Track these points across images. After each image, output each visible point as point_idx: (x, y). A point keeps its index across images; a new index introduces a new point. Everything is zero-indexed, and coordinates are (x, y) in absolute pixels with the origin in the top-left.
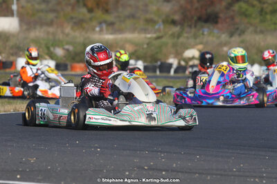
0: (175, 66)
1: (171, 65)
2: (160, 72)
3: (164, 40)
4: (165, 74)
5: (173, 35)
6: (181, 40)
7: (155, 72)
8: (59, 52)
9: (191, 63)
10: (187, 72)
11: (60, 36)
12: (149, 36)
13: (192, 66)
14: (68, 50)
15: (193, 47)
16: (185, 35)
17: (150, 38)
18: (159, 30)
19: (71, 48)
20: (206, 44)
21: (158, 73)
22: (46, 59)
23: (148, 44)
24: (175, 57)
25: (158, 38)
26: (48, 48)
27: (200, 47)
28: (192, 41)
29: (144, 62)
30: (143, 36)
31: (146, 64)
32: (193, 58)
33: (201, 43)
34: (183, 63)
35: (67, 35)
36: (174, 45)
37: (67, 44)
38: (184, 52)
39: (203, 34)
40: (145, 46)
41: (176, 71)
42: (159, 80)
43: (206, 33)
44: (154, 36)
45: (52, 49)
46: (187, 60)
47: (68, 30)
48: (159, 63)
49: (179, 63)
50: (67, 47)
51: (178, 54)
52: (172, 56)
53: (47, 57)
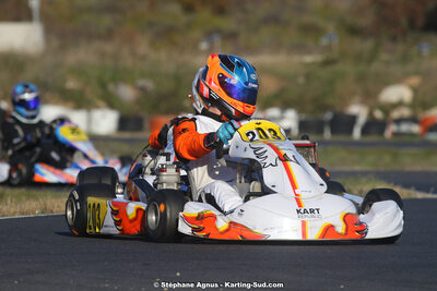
0: (362, 120)
1: (353, 119)
2: (333, 132)
3: (339, 67)
4: (341, 138)
5: (358, 58)
6: (376, 67)
7: (320, 131)
8: (127, 93)
9: (396, 114)
10: (388, 133)
11: (128, 61)
12: (308, 59)
13: (398, 121)
14: (143, 90)
15: (397, 81)
16: (384, 56)
17: (311, 64)
18: (329, 48)
19: (149, 84)
20: (426, 75)
21: (327, 134)
22: (97, 107)
23: (308, 76)
24: (363, 102)
25: (327, 63)
26: (103, 85)
27: (415, 81)
28: (397, 69)
29: (300, 111)
31: (304, 117)
32: (400, 104)
33: (416, 73)
34: (378, 114)
35: (143, 58)
36: (361, 78)
37: (143, 75)
38: (379, 92)
39: (420, 55)
40: (301, 80)
41: (365, 131)
42: (330, 148)
43: (425, 51)
45: (111, 87)
46: (388, 108)
47: (143, 47)
48: (328, 116)
49: (371, 114)
50: (142, 82)
51: (369, 97)
52: (357, 99)
53: (101, 103)
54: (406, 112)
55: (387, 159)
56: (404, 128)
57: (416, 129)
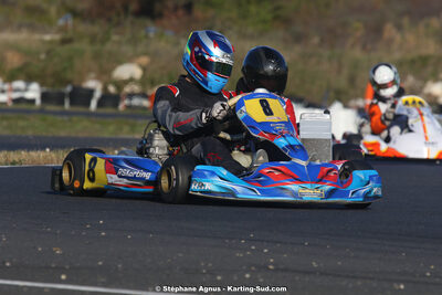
0: (98, 94)
1: (91, 92)
2: (72, 104)
3: (76, 46)
4: (81, 109)
5: (93, 39)
6: (108, 46)
7: (62, 103)
9: (127, 89)
10: (121, 107)
12: (48, 37)
13: (131, 96)
15: (130, 60)
16: (115, 38)
17: (51, 42)
18: (63, 29)
20: (154, 55)
21: (67, 105)
23: (48, 53)
24: (98, 78)
25: (65, 41)
27: (144, 60)
28: (127, 49)
29: (42, 85)
30: (37, 37)
31: (45, 89)
32: (131, 80)
33: (145, 54)
34: (112, 89)
36: (97, 56)
38: (114, 68)
39: (147, 37)
40: (43, 56)
41: (100, 103)
42: (75, 118)
43: (151, 35)
44: (57, 37)
46: (120, 84)
48: (69, 89)
49: (105, 89)
51: (104, 74)
52: (93, 75)
54: (136, 88)
55: (126, 129)
56: (136, 101)
57: (146, 103)
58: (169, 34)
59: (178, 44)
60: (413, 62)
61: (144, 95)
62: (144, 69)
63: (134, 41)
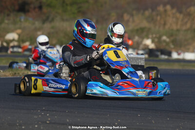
54: (16, 44)
56: (15, 50)
57: (20, 50)
58: (31, 19)
59: (34, 24)
60: (137, 30)
61: (19, 47)
62: (19, 35)
63: (15, 23)
